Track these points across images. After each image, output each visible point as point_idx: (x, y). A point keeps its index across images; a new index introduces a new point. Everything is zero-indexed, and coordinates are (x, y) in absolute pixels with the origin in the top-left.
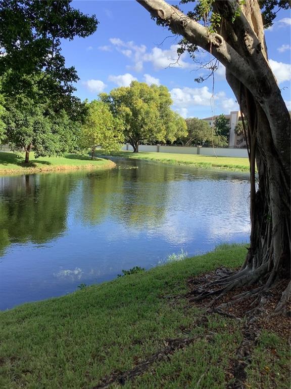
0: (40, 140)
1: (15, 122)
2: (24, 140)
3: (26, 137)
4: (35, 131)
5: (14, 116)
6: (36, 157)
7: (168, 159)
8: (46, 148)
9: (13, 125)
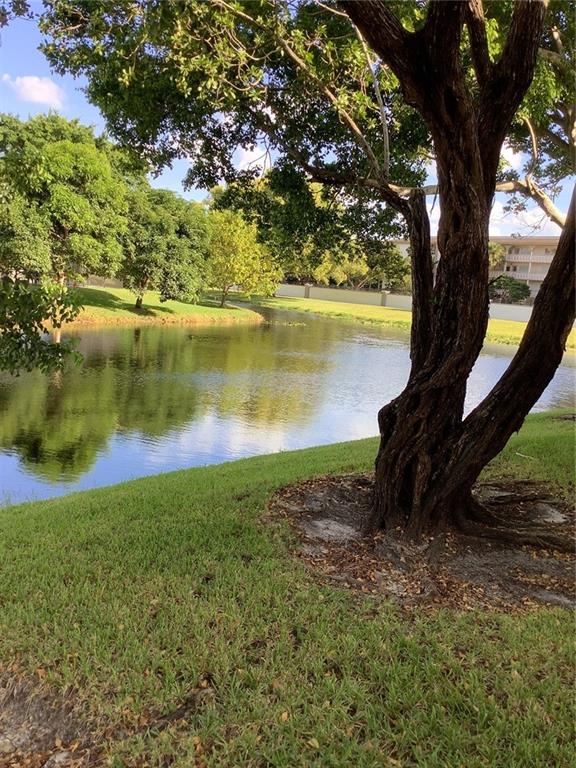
0: (174, 275)
1: (135, 244)
2: (150, 274)
3: (155, 269)
4: (167, 259)
5: (134, 234)
6: (162, 301)
7: (338, 312)
8: (181, 287)
9: (132, 248)
